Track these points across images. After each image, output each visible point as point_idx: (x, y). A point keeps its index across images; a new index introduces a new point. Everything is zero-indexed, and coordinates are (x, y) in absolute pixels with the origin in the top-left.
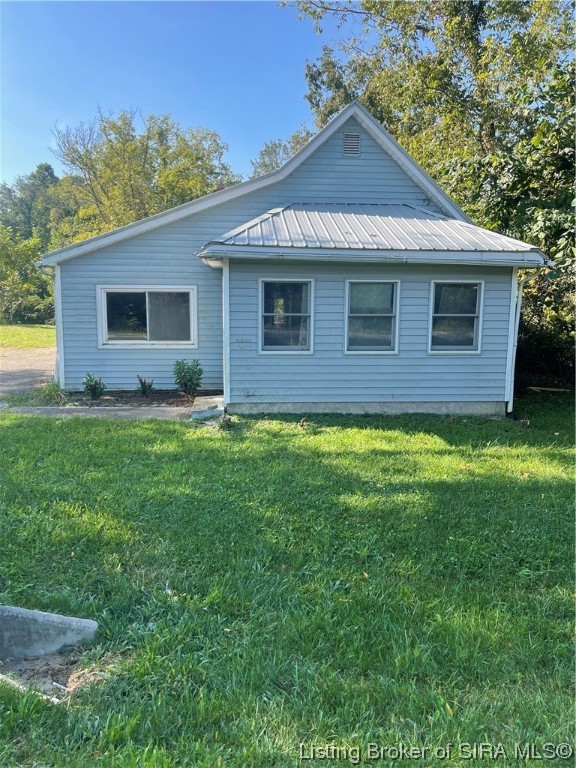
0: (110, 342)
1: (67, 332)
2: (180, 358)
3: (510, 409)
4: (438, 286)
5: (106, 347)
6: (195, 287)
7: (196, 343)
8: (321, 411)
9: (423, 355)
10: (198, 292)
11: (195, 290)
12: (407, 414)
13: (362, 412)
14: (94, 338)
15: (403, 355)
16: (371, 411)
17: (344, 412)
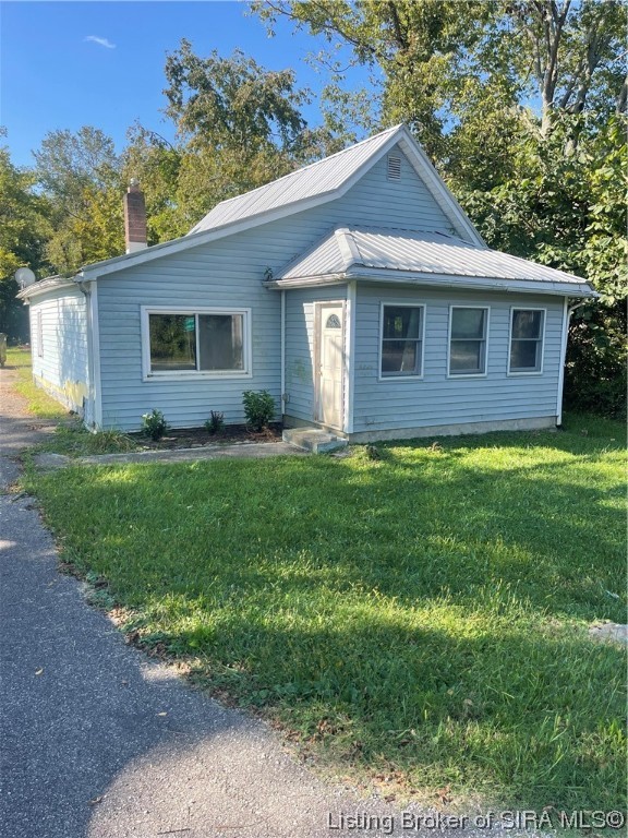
0: (155, 373)
1: (107, 362)
2: (246, 388)
3: (559, 422)
4: (516, 313)
5: (151, 379)
6: (249, 310)
7: (250, 372)
8: (427, 436)
9: (503, 376)
10: (253, 315)
11: (249, 313)
12: (491, 433)
13: (458, 434)
14: (138, 369)
15: (490, 377)
16: (466, 432)
17: (445, 435)
